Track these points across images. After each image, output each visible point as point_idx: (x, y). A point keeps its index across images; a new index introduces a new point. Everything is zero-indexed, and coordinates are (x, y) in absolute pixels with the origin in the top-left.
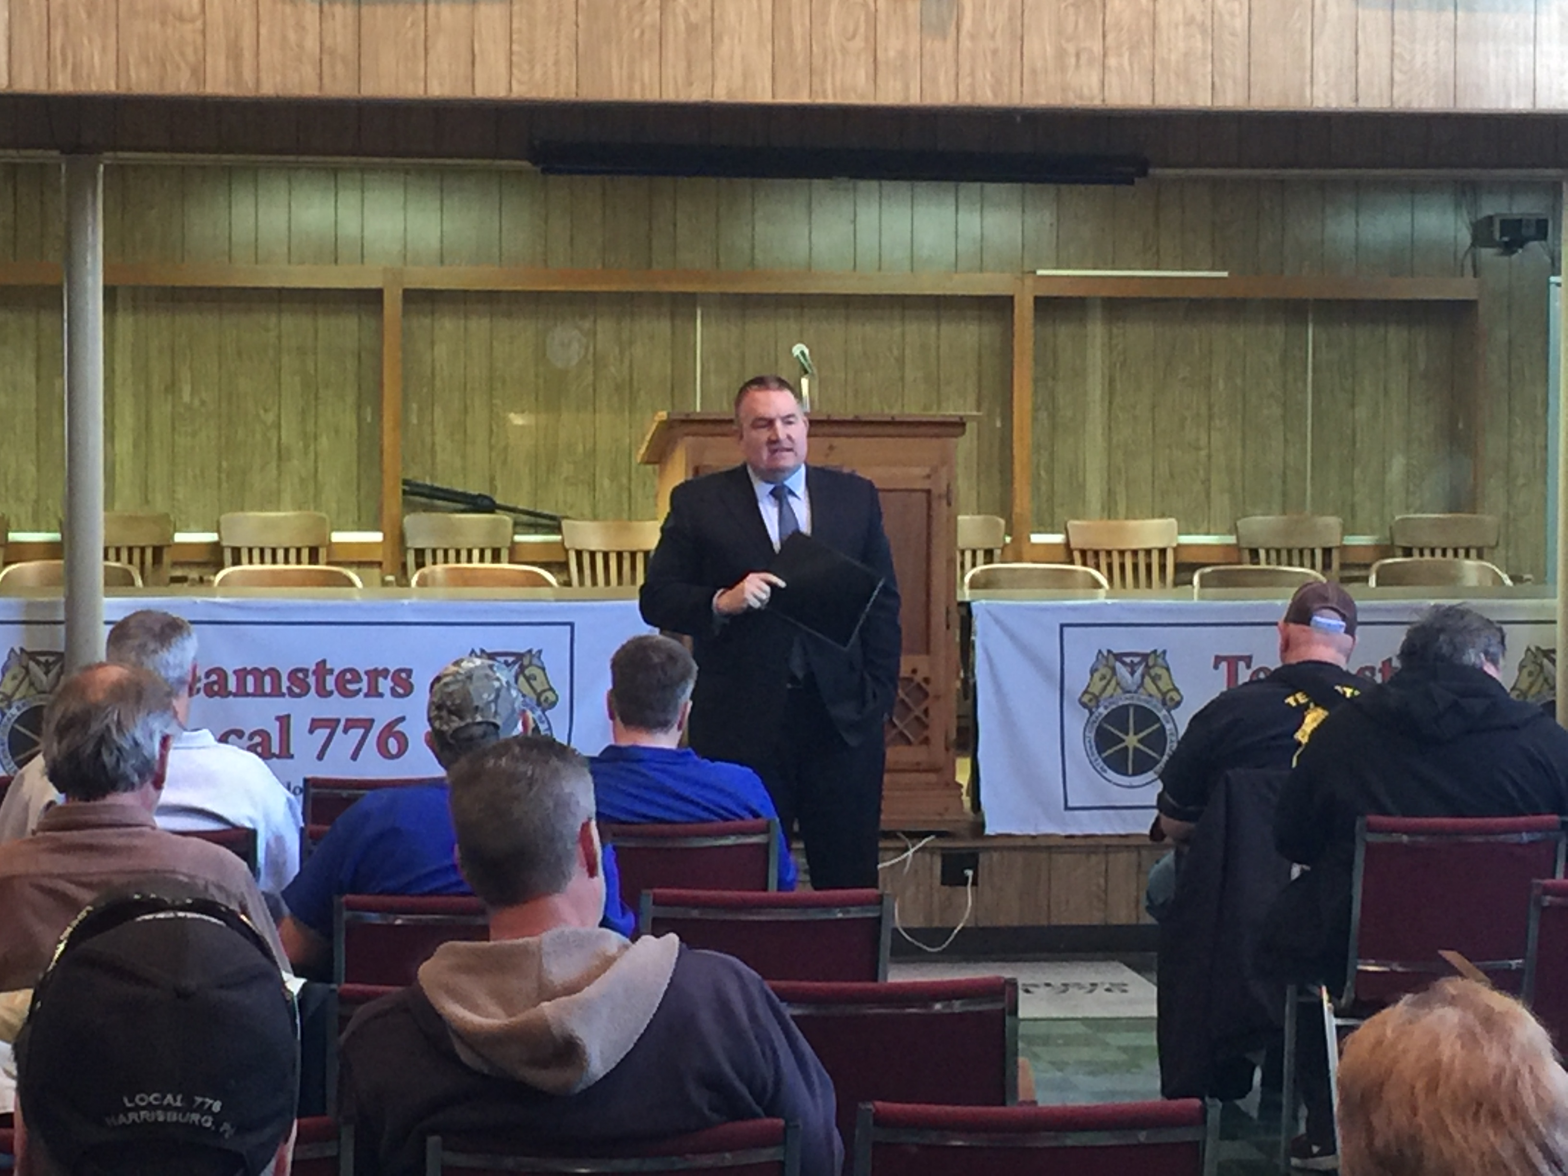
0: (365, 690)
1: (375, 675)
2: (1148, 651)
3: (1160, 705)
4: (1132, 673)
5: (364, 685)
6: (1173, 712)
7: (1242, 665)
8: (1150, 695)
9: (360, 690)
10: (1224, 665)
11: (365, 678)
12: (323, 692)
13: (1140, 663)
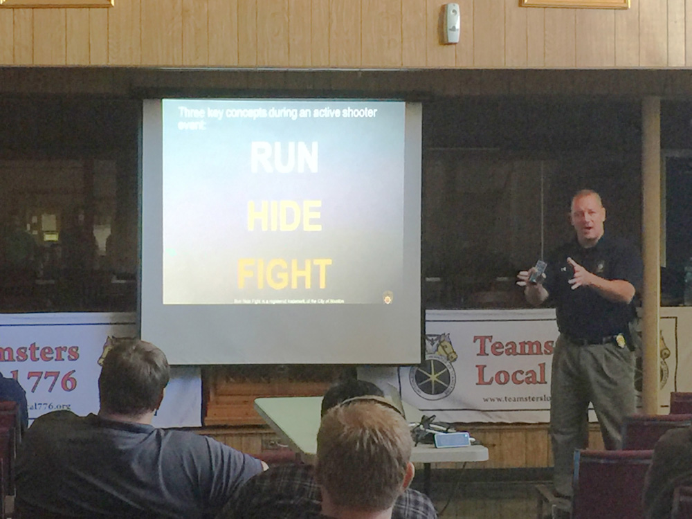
0: (55, 358)
1: (59, 349)
2: (441, 334)
3: (446, 360)
4: (432, 344)
5: (54, 355)
6: (453, 363)
7: (487, 340)
8: (441, 355)
9: (52, 358)
10: (478, 341)
11: (55, 351)
12: (34, 359)
13: (436, 340)
